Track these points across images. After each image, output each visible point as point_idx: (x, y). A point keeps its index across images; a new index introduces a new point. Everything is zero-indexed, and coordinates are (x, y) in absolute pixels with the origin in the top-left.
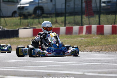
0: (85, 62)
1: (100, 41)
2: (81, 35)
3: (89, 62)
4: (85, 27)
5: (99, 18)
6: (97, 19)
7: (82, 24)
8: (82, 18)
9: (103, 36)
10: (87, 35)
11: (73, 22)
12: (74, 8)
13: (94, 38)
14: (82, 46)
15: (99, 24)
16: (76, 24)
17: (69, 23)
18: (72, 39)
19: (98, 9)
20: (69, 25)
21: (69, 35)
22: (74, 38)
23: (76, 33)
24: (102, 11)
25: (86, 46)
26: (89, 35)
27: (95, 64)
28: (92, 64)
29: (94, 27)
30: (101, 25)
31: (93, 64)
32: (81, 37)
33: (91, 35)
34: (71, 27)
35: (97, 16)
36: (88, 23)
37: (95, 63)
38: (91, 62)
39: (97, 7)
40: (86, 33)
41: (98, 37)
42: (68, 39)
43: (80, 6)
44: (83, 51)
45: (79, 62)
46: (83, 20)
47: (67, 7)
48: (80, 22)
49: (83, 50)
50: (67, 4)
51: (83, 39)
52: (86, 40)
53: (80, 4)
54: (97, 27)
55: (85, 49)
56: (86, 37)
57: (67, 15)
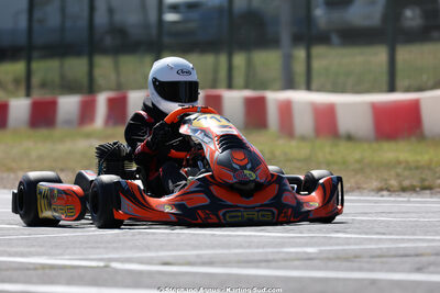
2: (88, 128)
4: (102, 100)
7: (90, 88)
8: (91, 66)
10: (110, 131)
11: (57, 80)
12: (62, 29)
16: (69, 88)
17: (43, 85)
19: (154, 32)
21: (44, 132)
23: (68, 122)
24: (166, 40)
32: (88, 136)
40: (107, 122)
43: (83, 23)
46: (97, 72)
47: (36, 26)
48: (85, 81)
50: (37, 15)
53: (85, 14)
57: (35, 54)
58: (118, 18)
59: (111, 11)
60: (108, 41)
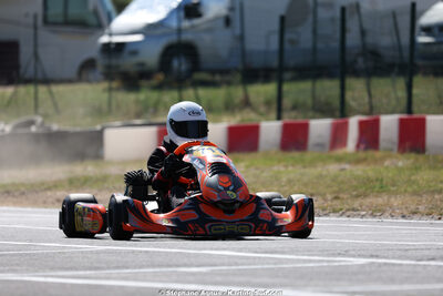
0: (354, 256)
1: (413, 178)
2: (339, 152)
3: (372, 256)
4: (353, 123)
5: (409, 87)
6: (402, 94)
7: (343, 111)
8: (343, 88)
9: (421, 158)
10: (362, 154)
11: (309, 102)
12: (315, 49)
13: (387, 163)
14: (341, 195)
15: (409, 110)
16: (322, 110)
17: (295, 107)
18: (305, 167)
19: (406, 54)
20: (293, 114)
21: (296, 154)
22: (312, 164)
23: (320, 145)
24: (419, 62)
25: (357, 196)
26: (371, 153)
27: (393, 265)
28: (380, 265)
29: (389, 123)
30: (416, 116)
31: (385, 264)
32: (339, 160)
33: (378, 154)
34: (300, 120)
35: (401, 83)
36: (367, 108)
37: (393, 258)
38: (377, 257)
39: (400, 48)
40: (358, 146)
41: (405, 161)
42: (290, 168)
43: (336, 45)
44: (348, 213)
45: (333, 255)
46: (349, 95)
47: (287, 46)
48: (337, 103)
49: (348, 210)
50: (288, 36)
51: (347, 166)
52: (359, 170)
53: (338, 35)
54: (402, 122)
55: (356, 204)
56: (358, 161)
58: (369, 40)
59: (363, 33)
60: (361, 62)
